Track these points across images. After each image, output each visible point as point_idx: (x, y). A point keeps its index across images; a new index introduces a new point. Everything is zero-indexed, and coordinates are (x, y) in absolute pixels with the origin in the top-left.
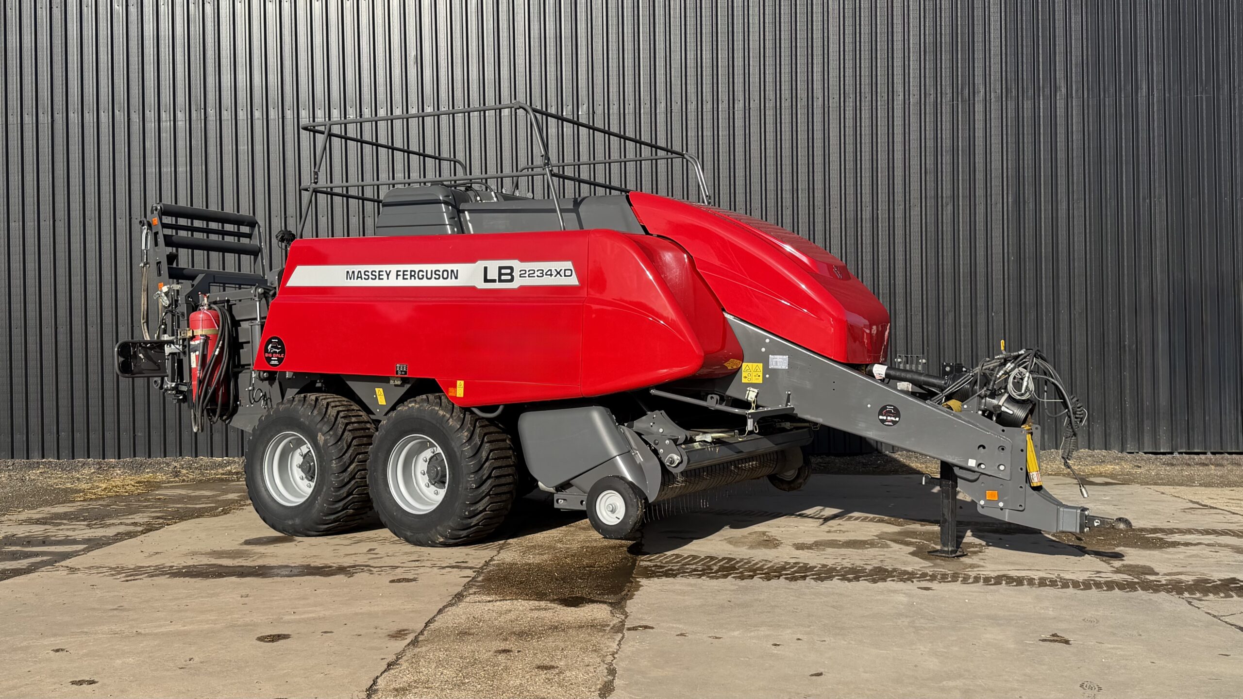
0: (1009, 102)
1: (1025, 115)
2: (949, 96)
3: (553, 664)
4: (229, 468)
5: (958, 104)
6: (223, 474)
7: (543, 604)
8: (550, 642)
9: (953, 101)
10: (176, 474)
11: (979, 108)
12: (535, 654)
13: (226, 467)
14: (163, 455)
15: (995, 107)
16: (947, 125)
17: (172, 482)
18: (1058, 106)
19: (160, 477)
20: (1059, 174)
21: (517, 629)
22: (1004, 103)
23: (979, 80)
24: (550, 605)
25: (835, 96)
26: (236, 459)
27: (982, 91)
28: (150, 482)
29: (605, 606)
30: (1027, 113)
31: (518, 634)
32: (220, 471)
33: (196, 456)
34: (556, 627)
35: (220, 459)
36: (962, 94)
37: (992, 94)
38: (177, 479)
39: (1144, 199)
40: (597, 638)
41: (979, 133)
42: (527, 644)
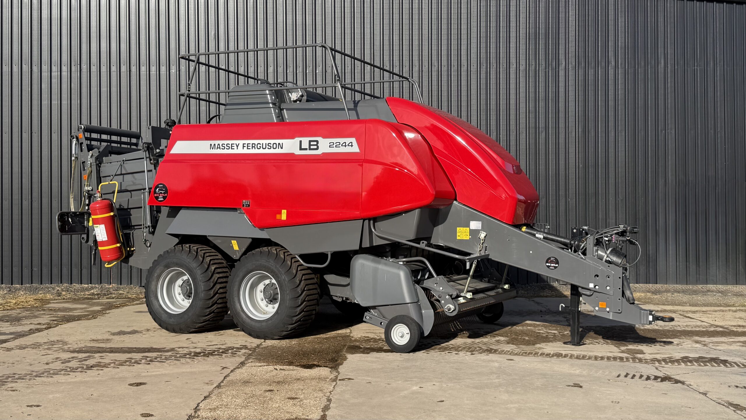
0: (580, 71)
1: (590, 78)
2: (544, 65)
3: (297, 397)
4: (92, 291)
5: (549, 71)
6: (89, 295)
7: (291, 367)
8: (296, 386)
9: (546, 69)
10: (59, 295)
11: (562, 73)
12: (286, 392)
13: (90, 290)
14: (50, 283)
15: (571, 73)
16: (542, 85)
17: (57, 300)
18: (610, 73)
19: (49, 296)
20: (610, 115)
21: (276, 380)
22: (577, 71)
23: (562, 57)
24: (295, 368)
25: (474, 65)
26: (97, 286)
27: (564, 63)
28: (43, 299)
29: (327, 368)
30: (591, 77)
31: (277, 383)
32: (87, 293)
33: (71, 284)
34: (299, 379)
35: (86, 286)
36: (551, 65)
37: (570, 65)
38: (59, 298)
39: (661, 131)
40: (322, 384)
41: (562, 90)
42: (282, 387)
